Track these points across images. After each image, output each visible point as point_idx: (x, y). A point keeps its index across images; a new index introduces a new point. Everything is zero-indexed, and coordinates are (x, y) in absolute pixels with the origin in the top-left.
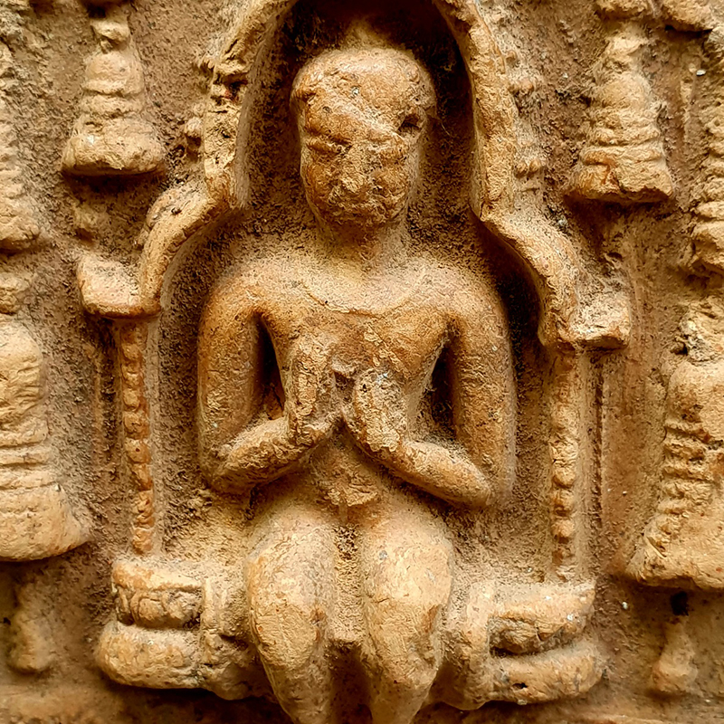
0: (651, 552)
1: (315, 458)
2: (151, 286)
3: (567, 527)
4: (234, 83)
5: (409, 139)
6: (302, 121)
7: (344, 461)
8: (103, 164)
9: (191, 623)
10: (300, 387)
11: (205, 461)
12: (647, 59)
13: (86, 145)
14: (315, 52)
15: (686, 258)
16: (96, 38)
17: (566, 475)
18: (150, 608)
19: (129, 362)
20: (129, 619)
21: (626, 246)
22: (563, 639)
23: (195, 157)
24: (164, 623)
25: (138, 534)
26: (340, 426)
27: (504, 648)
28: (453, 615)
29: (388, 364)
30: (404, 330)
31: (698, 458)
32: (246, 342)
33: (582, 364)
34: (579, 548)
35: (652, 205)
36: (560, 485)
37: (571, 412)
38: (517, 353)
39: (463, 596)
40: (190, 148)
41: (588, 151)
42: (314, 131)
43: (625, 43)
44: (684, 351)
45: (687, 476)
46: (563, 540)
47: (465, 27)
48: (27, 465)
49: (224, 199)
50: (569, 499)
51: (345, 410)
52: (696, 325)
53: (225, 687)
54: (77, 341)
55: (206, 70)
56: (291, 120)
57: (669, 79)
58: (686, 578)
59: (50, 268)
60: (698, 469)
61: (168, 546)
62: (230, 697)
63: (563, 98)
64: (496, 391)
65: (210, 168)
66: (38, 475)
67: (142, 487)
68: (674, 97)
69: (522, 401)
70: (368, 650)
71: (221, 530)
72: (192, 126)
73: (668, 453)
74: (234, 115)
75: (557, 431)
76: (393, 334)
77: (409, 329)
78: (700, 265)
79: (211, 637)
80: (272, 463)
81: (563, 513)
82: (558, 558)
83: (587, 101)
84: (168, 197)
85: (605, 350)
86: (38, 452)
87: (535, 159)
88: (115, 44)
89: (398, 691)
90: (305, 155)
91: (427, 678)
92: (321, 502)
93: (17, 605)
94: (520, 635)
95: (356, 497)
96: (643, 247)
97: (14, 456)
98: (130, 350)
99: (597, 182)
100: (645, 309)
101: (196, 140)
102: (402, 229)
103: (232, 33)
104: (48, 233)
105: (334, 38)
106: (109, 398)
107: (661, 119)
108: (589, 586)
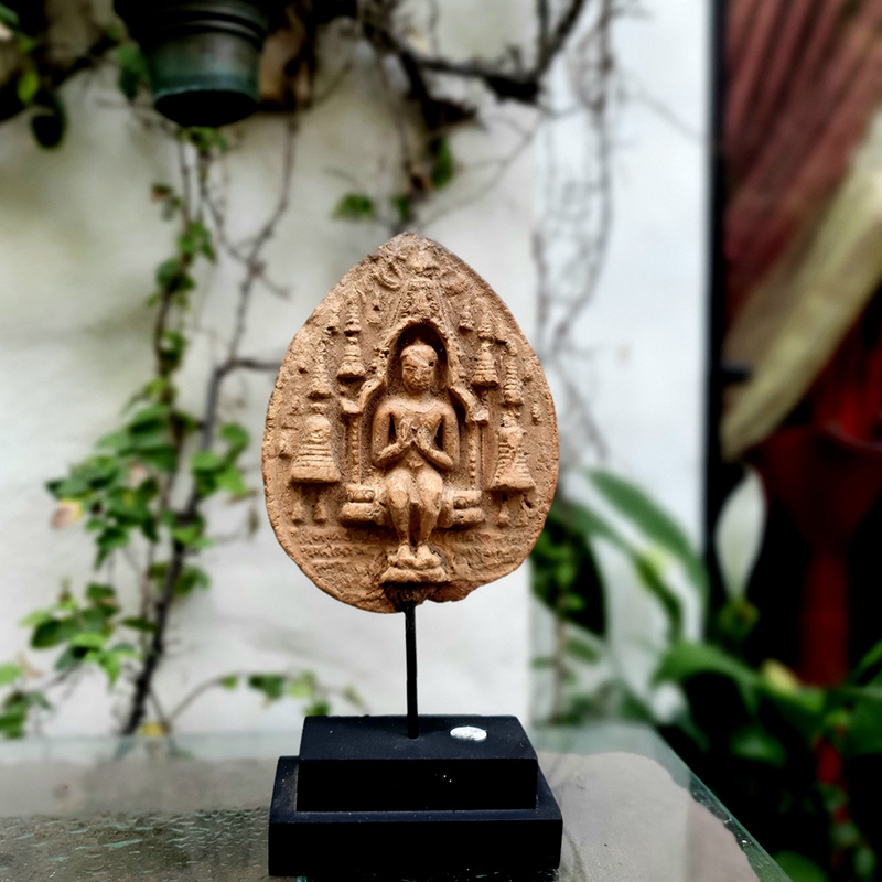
0: (496, 479)
1: (406, 454)
2: (363, 406)
3: (473, 474)
4: (386, 353)
5: (432, 368)
6: (404, 363)
7: (414, 454)
8: (351, 374)
9: (371, 500)
10: (402, 434)
11: (374, 457)
12: (491, 349)
13: (346, 369)
14: (407, 346)
15: (503, 400)
16: (349, 342)
17: (473, 459)
18: (360, 496)
19: (355, 428)
20: (352, 501)
21: (487, 397)
22: (473, 504)
23: (374, 373)
24: (363, 500)
25: (355, 478)
26: (413, 443)
27: (457, 506)
28: (444, 496)
29: (426, 426)
30: (431, 417)
31: (508, 452)
32: (387, 423)
33: (477, 428)
34: (477, 480)
35: (493, 386)
36: (471, 462)
37: (474, 441)
38: (460, 427)
39: (446, 493)
40: (373, 370)
41: (477, 372)
42: (407, 365)
43: (486, 345)
44: (503, 425)
45: (505, 457)
46: (473, 477)
47: (446, 340)
48: (326, 455)
49: (383, 383)
50: (474, 465)
51: (415, 439)
52: (506, 418)
53: (380, 519)
54: (339, 423)
55: (378, 350)
56: (400, 364)
57: (497, 355)
58: (505, 485)
59: (333, 403)
60: (507, 455)
61: (362, 483)
62: (380, 524)
63: (470, 359)
64: (454, 435)
65: (379, 374)
66: (329, 459)
67: (356, 464)
68: (498, 358)
69: (461, 440)
70: (421, 504)
71: (377, 478)
72: (374, 365)
73: (500, 452)
74: (386, 361)
75: (470, 447)
76: (428, 418)
77: (432, 417)
78: (506, 402)
79: (377, 503)
80: (394, 455)
81: (473, 470)
82: (471, 483)
83: (476, 360)
84: (366, 383)
85: (483, 424)
86: (329, 452)
87: (463, 374)
88: (354, 343)
89: (430, 515)
90: (404, 372)
91: (437, 513)
92: (407, 466)
93: (317, 501)
94: (462, 502)
95: (417, 465)
96: (492, 398)
97: (323, 452)
98: (355, 424)
99: (479, 379)
100: (492, 415)
101: (375, 368)
102: (429, 392)
103: (386, 341)
104: (333, 393)
105: (411, 343)
106: (347, 439)
107: (495, 364)
108: (480, 492)
